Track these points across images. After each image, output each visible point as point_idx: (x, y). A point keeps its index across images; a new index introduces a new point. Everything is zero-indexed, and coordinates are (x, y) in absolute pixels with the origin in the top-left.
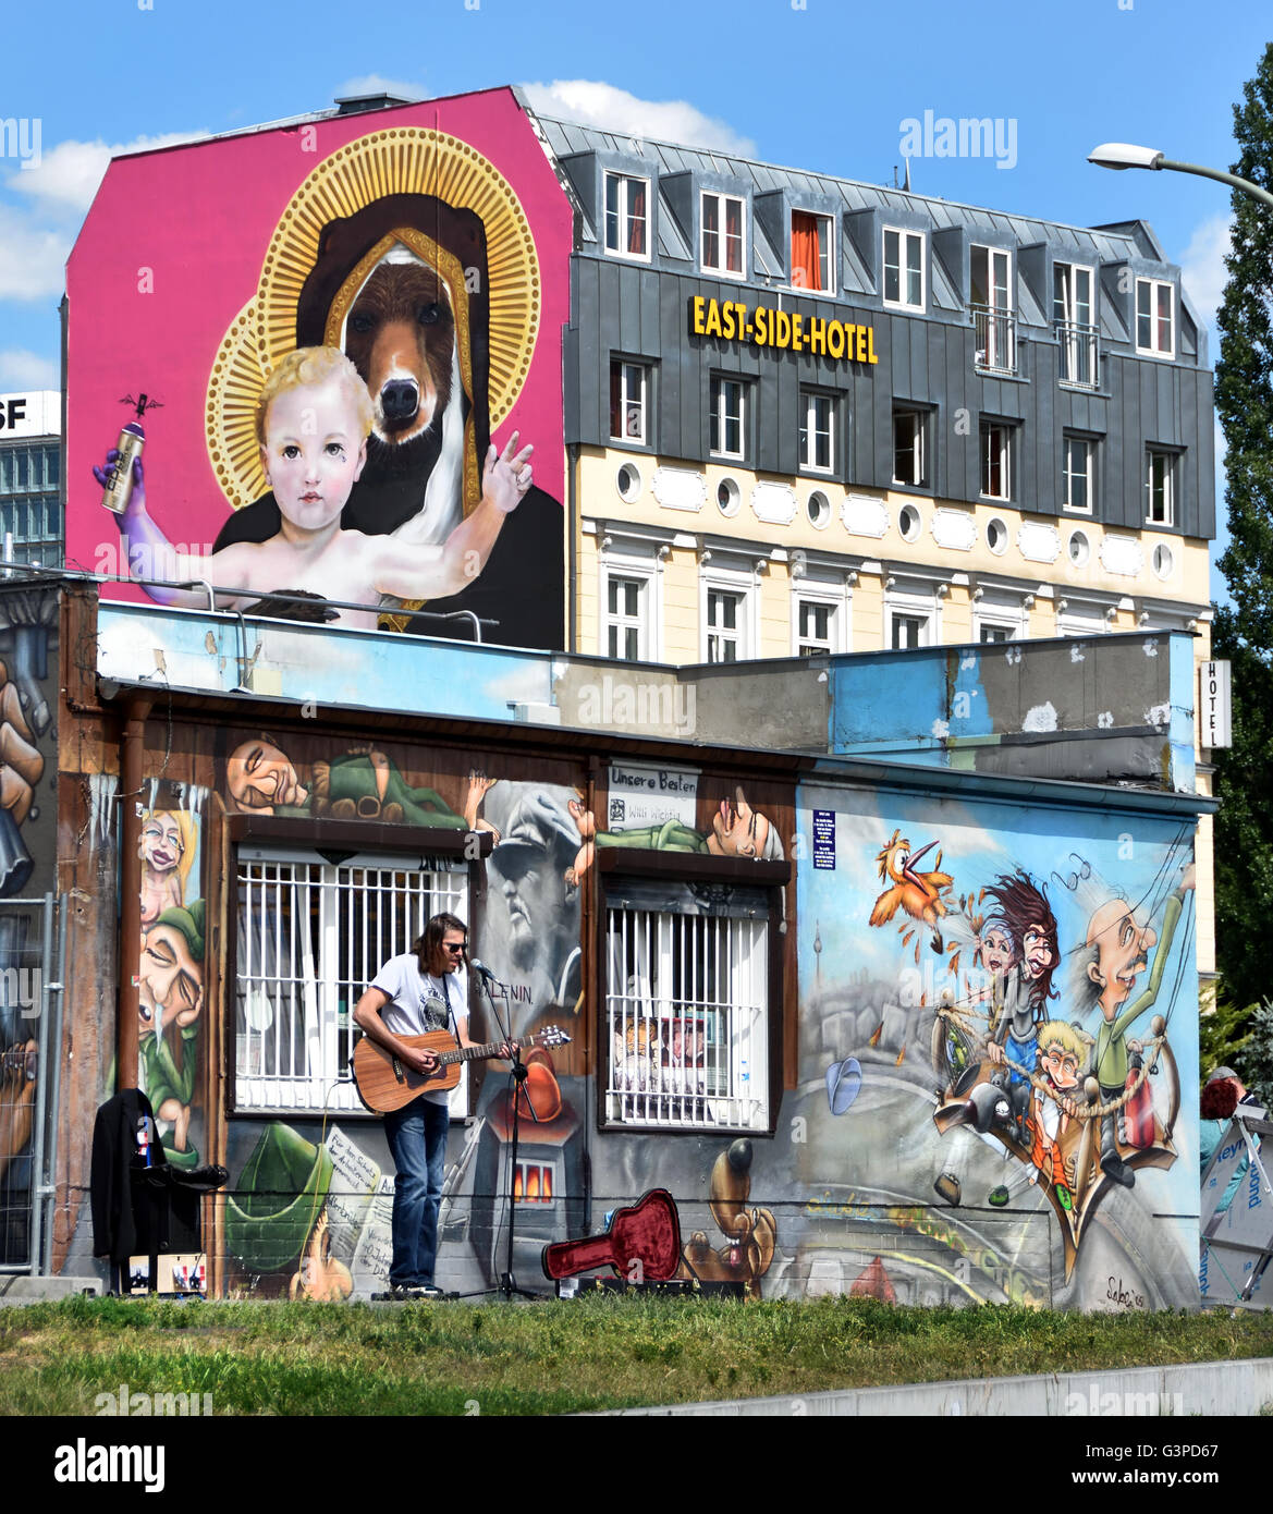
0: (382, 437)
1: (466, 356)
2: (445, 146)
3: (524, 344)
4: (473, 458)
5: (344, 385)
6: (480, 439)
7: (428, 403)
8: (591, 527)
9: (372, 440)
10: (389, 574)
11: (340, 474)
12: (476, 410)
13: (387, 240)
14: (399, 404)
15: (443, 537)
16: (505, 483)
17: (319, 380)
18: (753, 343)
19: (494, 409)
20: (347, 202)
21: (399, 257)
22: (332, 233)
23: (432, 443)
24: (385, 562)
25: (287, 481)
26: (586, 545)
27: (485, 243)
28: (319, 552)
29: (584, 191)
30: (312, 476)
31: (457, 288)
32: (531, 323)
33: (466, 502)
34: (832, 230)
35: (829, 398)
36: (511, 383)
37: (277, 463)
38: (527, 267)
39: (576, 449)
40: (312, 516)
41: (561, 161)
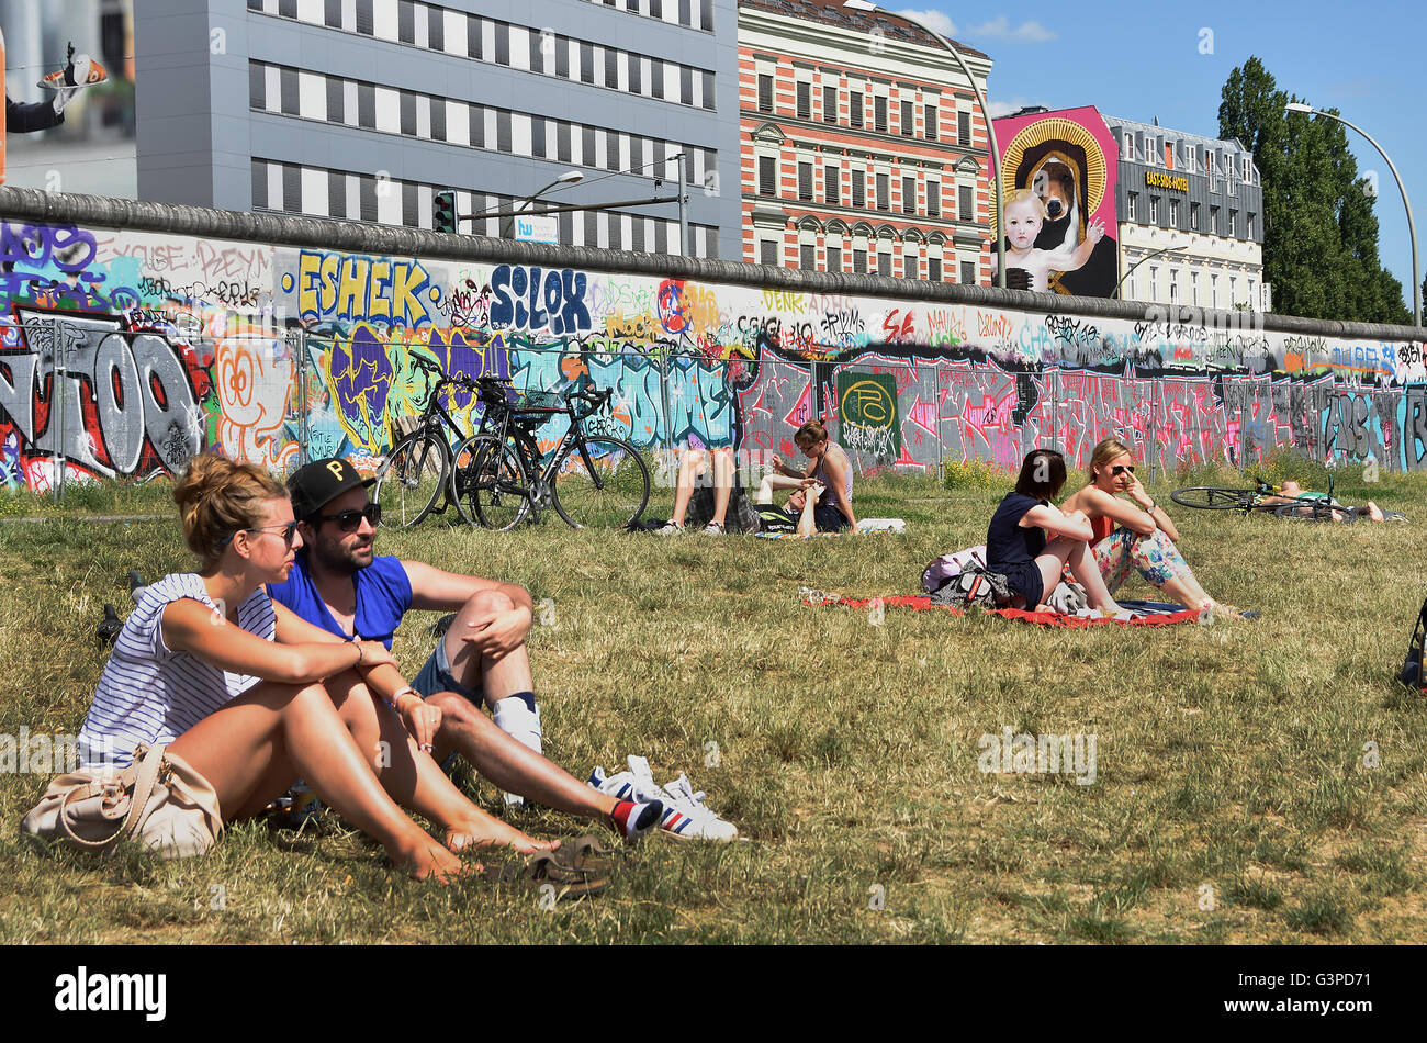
0: (1048, 218)
1: (1079, 192)
2: (1071, 125)
3: (1100, 192)
4: (1083, 226)
5: (1033, 201)
6: (1085, 219)
7: (1065, 208)
8: (1124, 248)
9: (1044, 219)
10: (1050, 263)
11: (1034, 230)
12: (1083, 210)
13: (1049, 155)
14: (1054, 208)
15: (1072, 251)
16: (1095, 234)
17: (1024, 199)
18: (1160, 187)
19: (1090, 210)
20: (1034, 142)
21: (1053, 160)
22: (1027, 152)
23: (1068, 219)
24: (1050, 259)
25: (1013, 232)
26: (1123, 253)
27: (1085, 156)
28: (1026, 255)
29: (1119, 139)
30: (1022, 231)
31: (1074, 171)
32: (1103, 183)
33: (1080, 240)
34: (1174, 147)
35: (1175, 202)
36: (1096, 202)
37: (1009, 227)
38: (1102, 167)
39: (1120, 223)
40: (1023, 244)
41: (1111, 129)
